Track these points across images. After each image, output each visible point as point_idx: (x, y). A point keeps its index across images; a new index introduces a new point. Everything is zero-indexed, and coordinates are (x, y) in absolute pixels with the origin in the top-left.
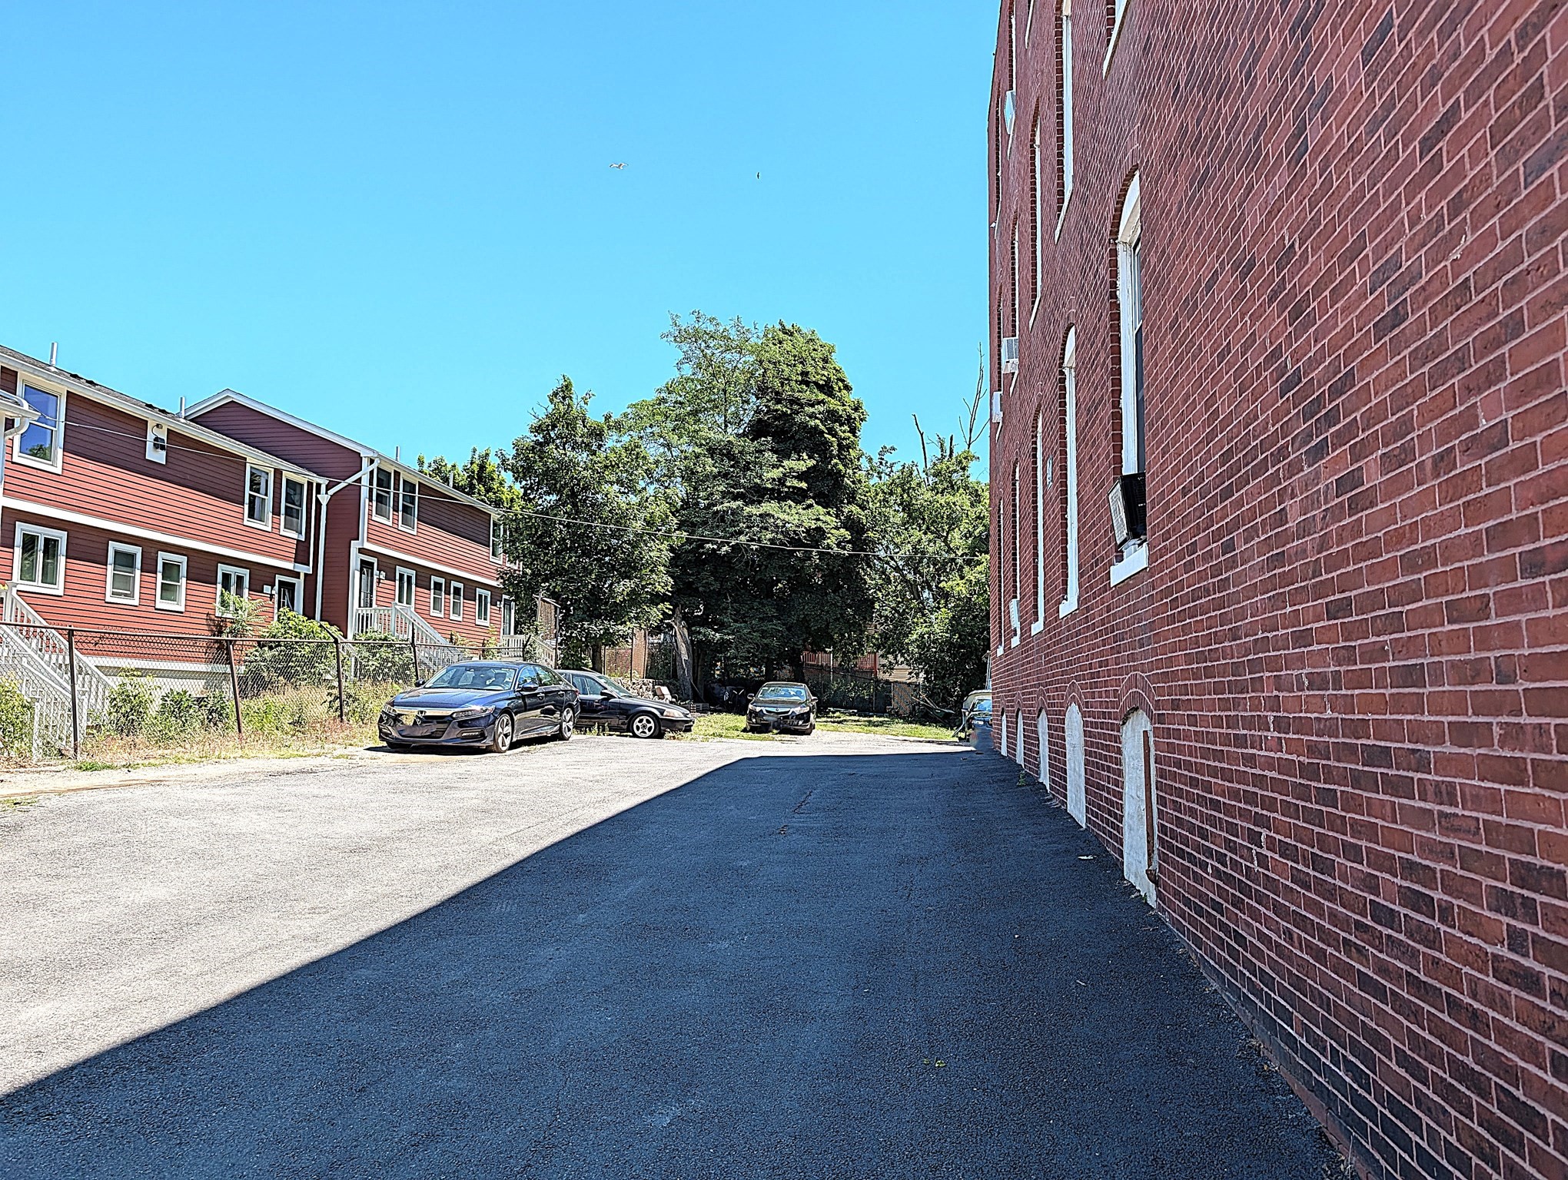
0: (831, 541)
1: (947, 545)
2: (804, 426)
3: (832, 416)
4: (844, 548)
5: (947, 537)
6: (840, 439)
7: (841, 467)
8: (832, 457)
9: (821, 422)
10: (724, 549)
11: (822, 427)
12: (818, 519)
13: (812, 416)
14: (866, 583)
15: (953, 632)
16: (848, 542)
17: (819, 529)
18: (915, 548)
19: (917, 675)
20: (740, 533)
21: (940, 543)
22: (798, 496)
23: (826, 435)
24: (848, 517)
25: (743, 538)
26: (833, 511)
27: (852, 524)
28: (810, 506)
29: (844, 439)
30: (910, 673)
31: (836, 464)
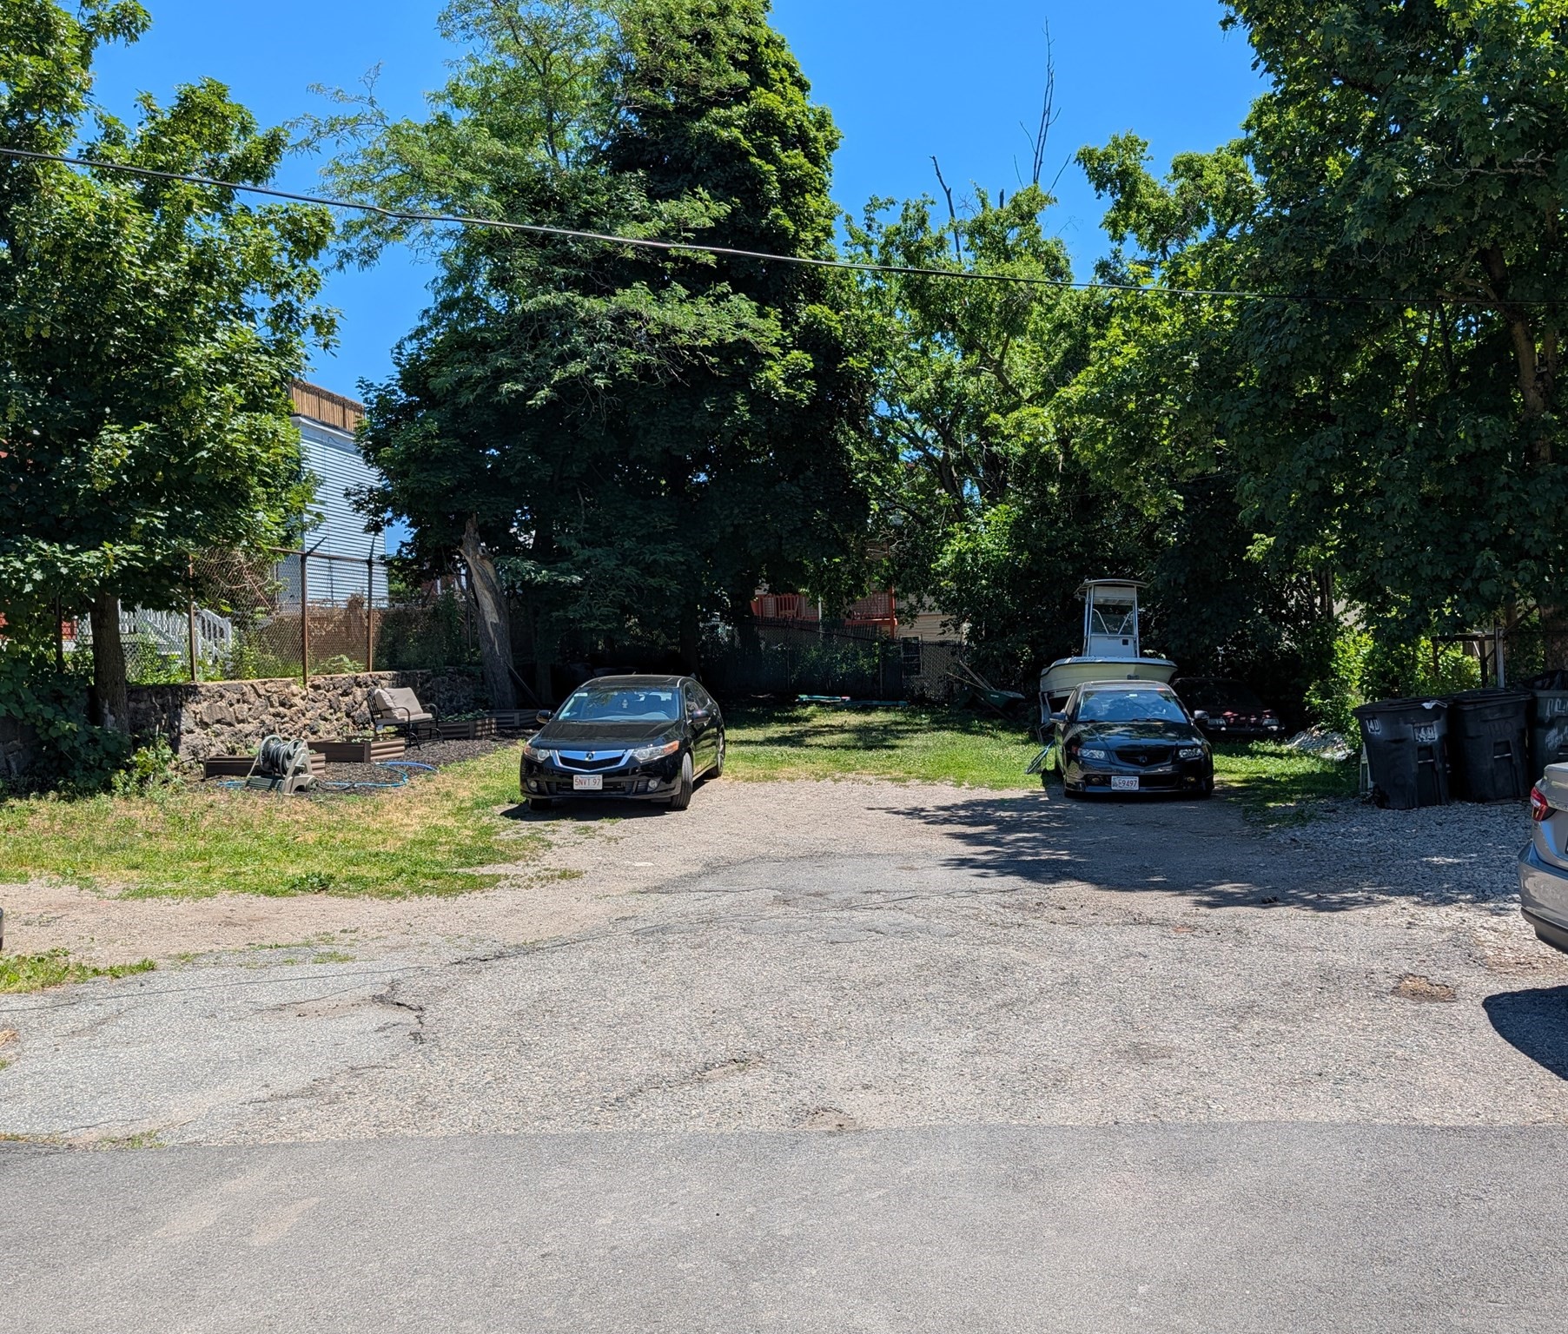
0: (774, 374)
1: (1001, 379)
2: (708, 138)
3: (765, 121)
4: (800, 388)
5: (1001, 363)
6: (781, 169)
7: (787, 223)
8: (772, 203)
9: (744, 132)
10: (541, 394)
11: (745, 144)
12: (739, 326)
13: (726, 123)
14: (849, 459)
15: (1019, 548)
16: (808, 376)
17: (743, 347)
18: (941, 386)
19: (957, 626)
20: (575, 354)
21: (988, 375)
22: (697, 280)
23: (753, 159)
24: (808, 327)
25: (575, 367)
26: (775, 312)
27: (814, 339)
28: (724, 296)
29: (793, 168)
30: (944, 625)
31: (777, 216)
